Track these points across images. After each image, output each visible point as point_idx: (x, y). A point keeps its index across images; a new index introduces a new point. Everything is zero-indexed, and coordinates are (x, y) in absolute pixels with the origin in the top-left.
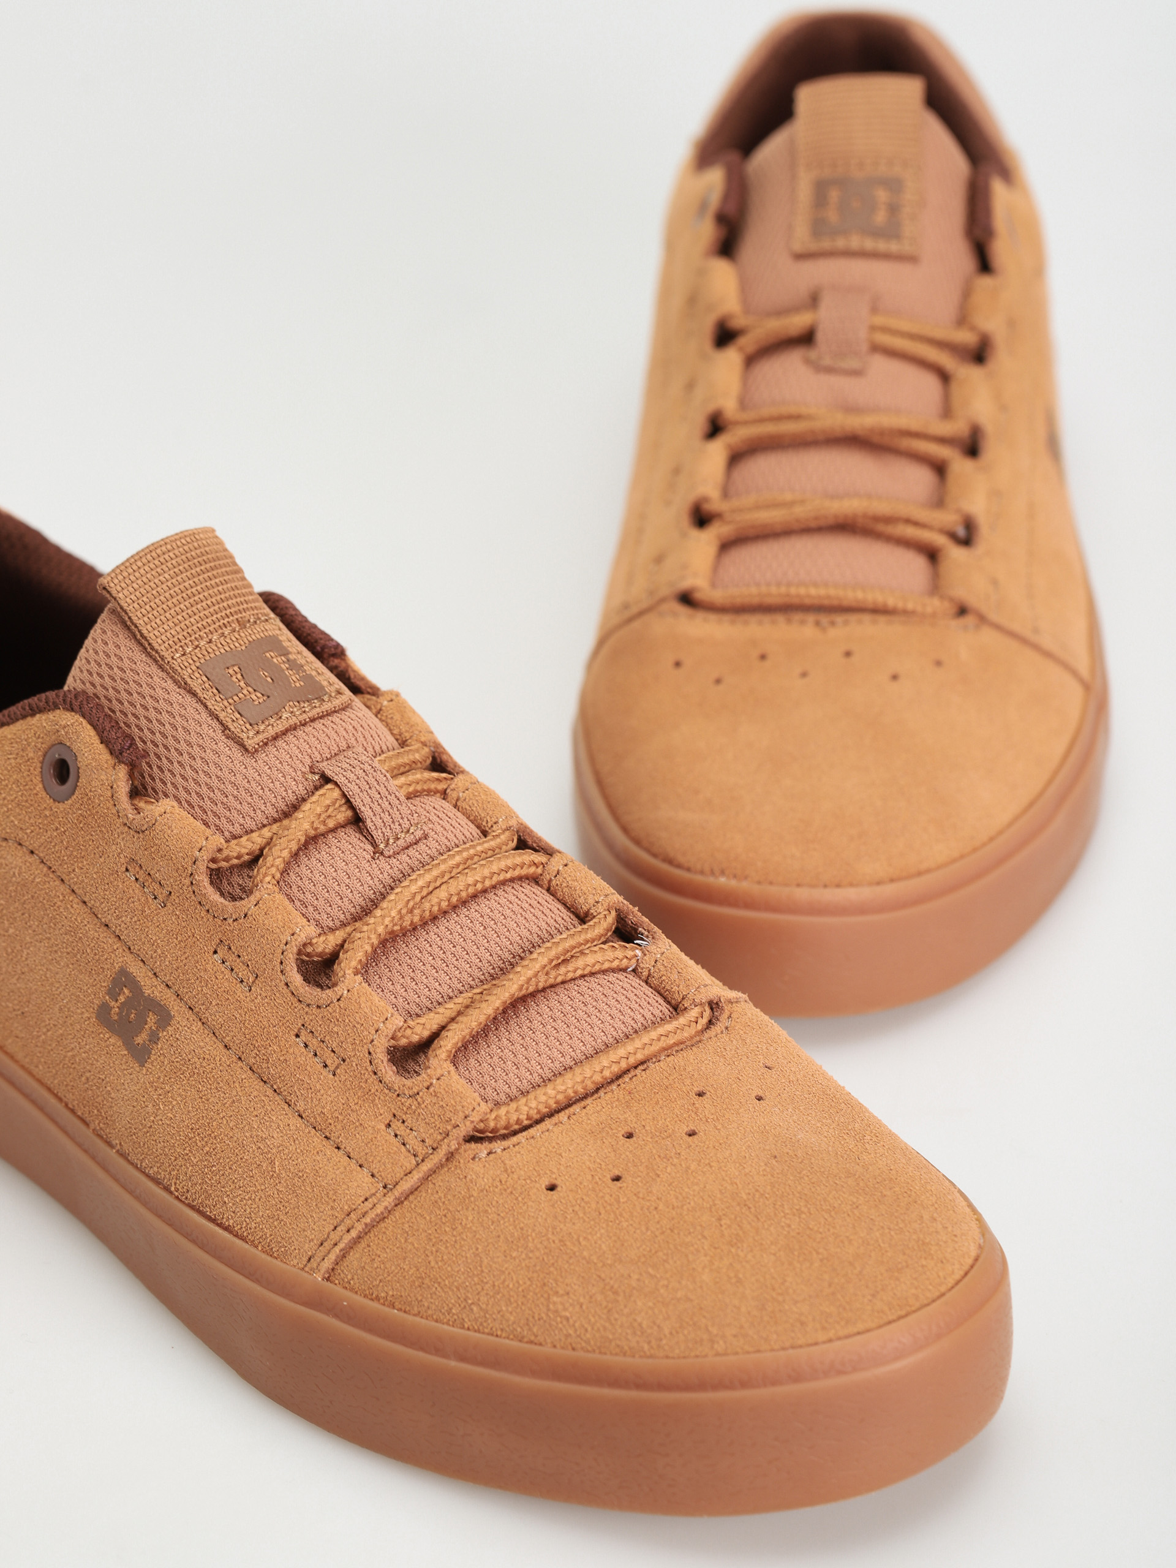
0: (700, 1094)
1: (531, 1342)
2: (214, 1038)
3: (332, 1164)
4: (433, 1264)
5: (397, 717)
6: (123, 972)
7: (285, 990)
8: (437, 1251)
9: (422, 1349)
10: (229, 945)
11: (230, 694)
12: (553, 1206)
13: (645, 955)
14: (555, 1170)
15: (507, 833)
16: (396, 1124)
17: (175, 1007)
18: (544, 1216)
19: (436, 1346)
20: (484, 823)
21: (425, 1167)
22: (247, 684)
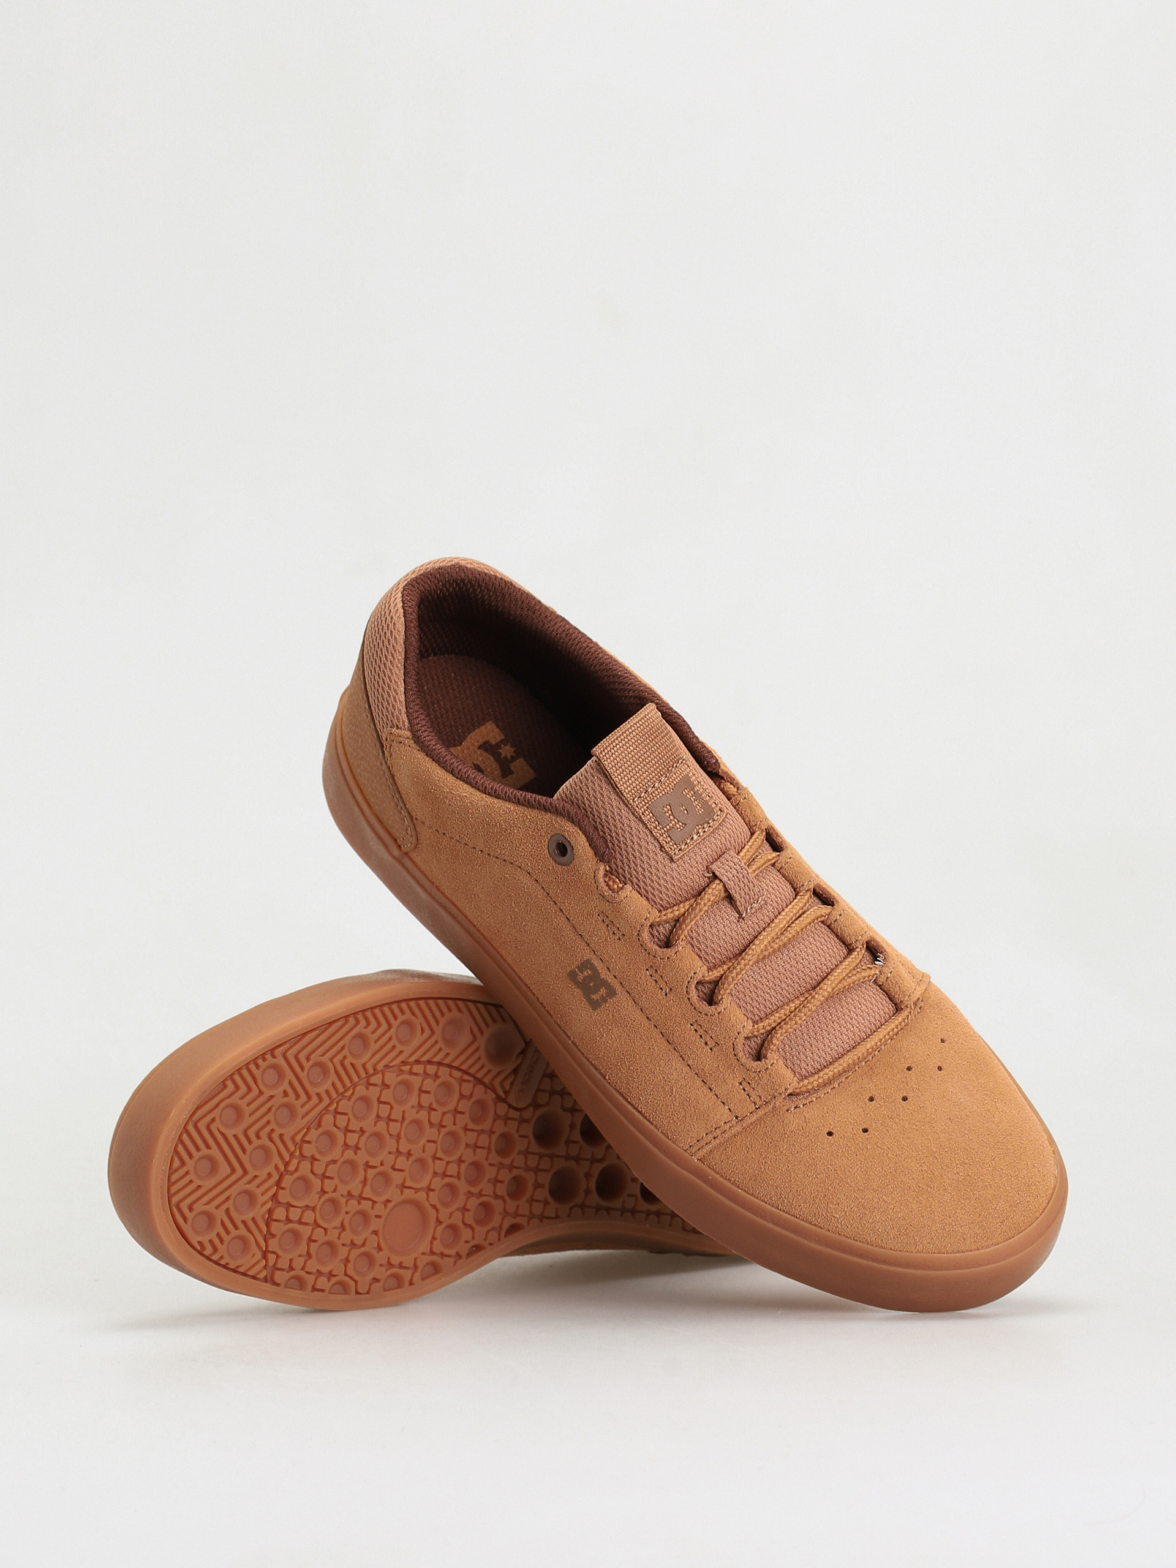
0: (909, 1069)
1: (815, 1225)
2: (641, 1012)
3: (706, 1099)
4: (763, 1169)
5: (748, 811)
6: (588, 961)
7: (687, 1002)
8: (765, 1163)
9: (753, 1213)
10: (656, 970)
11: (665, 825)
12: (831, 1147)
13: (881, 974)
14: (832, 1123)
15: (809, 893)
16: (745, 1084)
17: (618, 988)
18: (826, 1153)
19: (763, 1214)
20: (795, 885)
21: (761, 1112)
22: (674, 818)
